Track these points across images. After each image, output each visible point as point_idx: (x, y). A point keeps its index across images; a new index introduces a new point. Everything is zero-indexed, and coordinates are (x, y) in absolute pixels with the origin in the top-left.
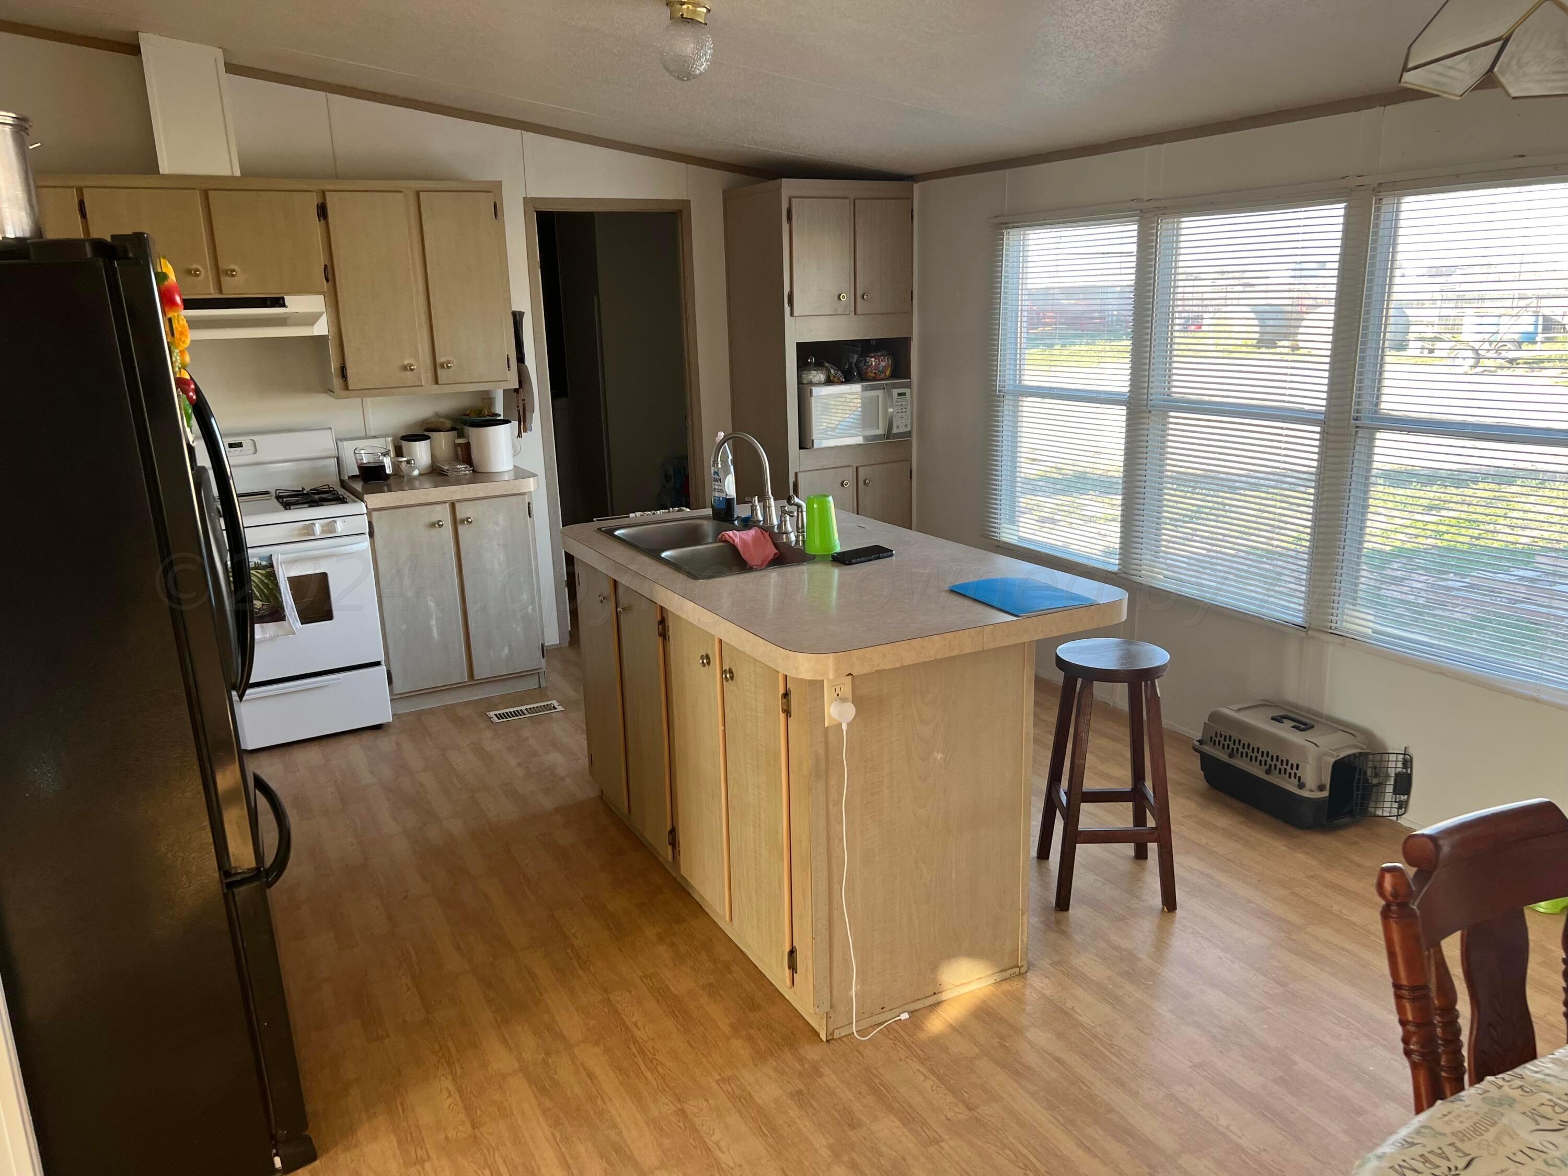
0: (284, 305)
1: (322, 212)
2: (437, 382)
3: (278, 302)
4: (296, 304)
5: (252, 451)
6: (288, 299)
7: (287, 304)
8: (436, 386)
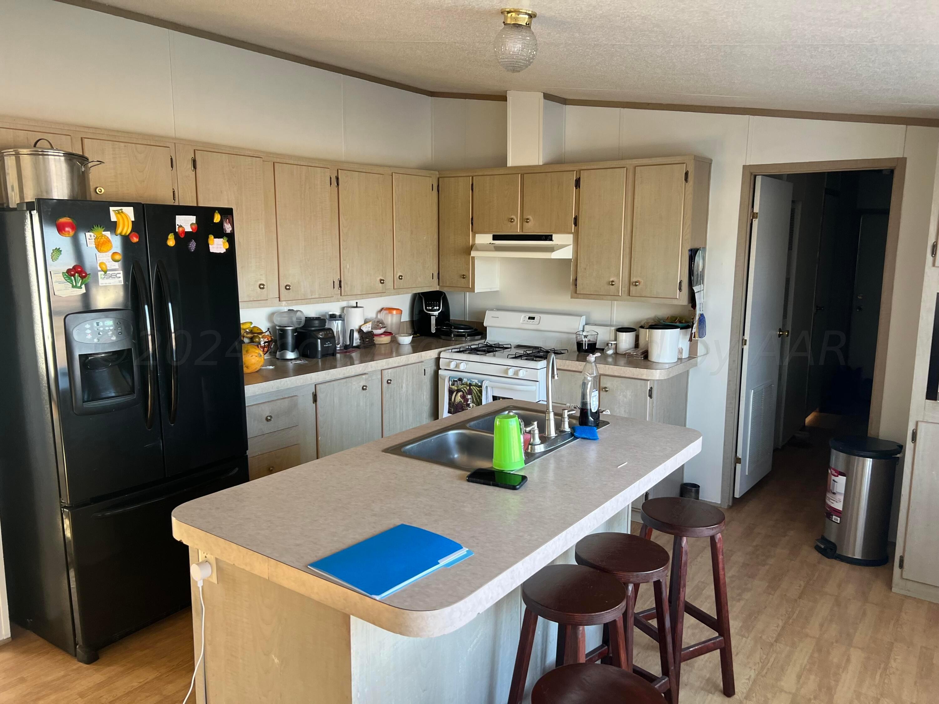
0: (551, 240)
1: (578, 183)
2: (629, 296)
3: (548, 238)
4: (558, 239)
5: (537, 323)
6: (554, 236)
7: (553, 239)
8: (629, 297)
